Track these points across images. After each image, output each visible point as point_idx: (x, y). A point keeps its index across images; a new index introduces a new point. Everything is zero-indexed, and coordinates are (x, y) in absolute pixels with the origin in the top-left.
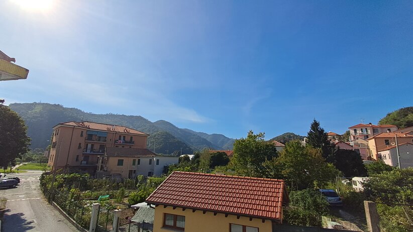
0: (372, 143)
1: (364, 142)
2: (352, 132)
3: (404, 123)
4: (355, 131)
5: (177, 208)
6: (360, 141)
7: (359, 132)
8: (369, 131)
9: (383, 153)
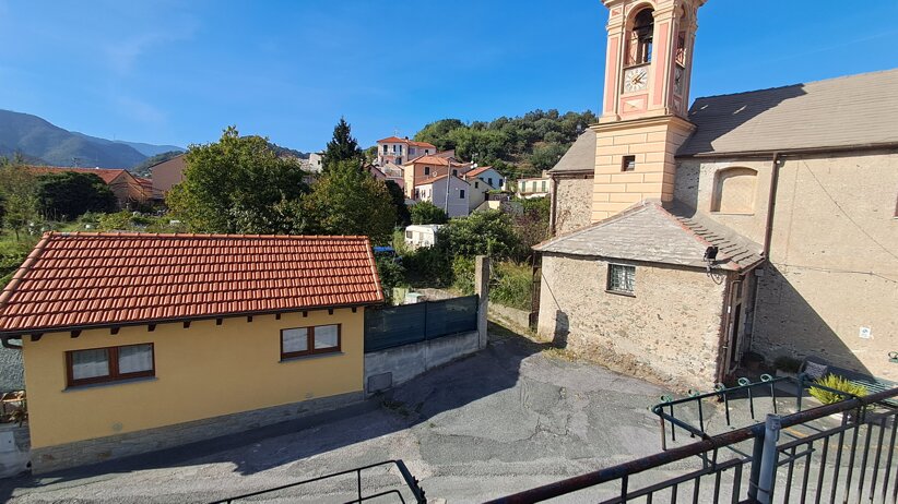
0: (409, 171)
1: (396, 169)
2: (381, 149)
3: (443, 144)
4: (386, 147)
5: (122, 329)
6: (392, 167)
7: (390, 150)
8: (404, 150)
9: (421, 188)
